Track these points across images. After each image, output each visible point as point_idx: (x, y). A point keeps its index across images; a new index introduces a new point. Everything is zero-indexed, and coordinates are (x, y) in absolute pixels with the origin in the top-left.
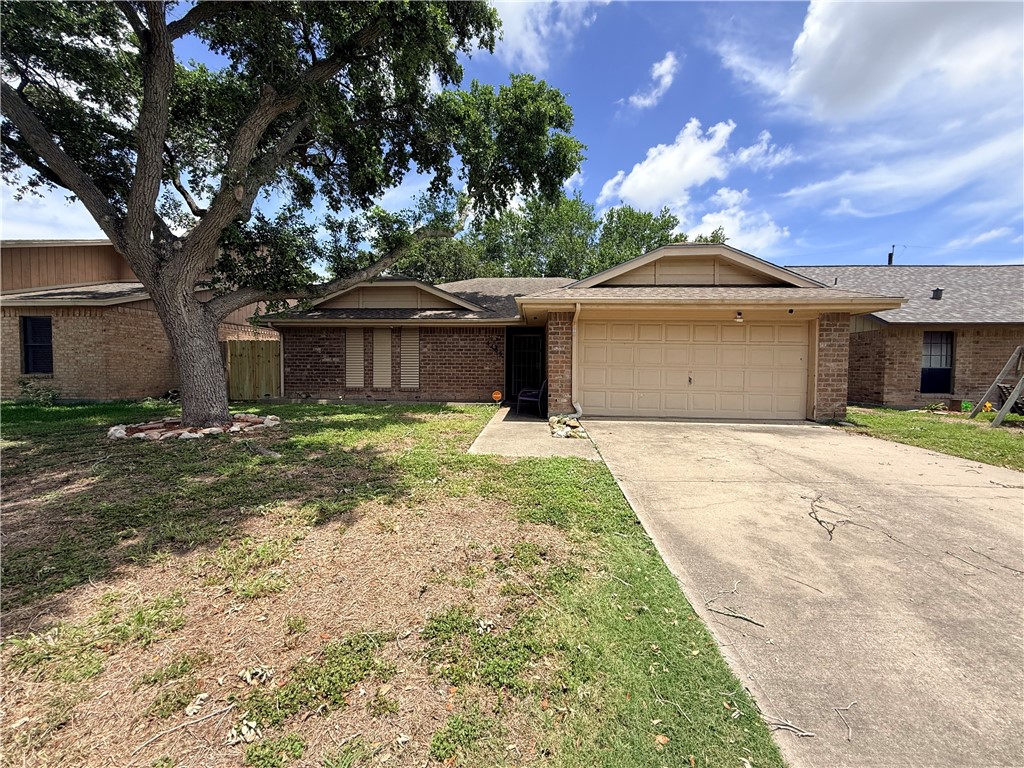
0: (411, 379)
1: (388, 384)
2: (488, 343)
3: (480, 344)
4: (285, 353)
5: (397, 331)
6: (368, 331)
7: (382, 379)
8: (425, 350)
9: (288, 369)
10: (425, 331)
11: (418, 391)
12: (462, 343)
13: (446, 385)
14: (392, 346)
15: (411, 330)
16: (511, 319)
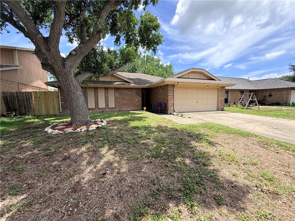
0: (112, 104)
1: (104, 106)
2: (136, 93)
3: (134, 93)
4: (61, 96)
5: (106, 89)
6: (96, 88)
7: (102, 105)
8: (117, 95)
9: (63, 103)
10: (116, 89)
11: (115, 108)
12: (128, 93)
13: (124, 106)
14: (105, 94)
15: (111, 88)
16: (145, 86)
